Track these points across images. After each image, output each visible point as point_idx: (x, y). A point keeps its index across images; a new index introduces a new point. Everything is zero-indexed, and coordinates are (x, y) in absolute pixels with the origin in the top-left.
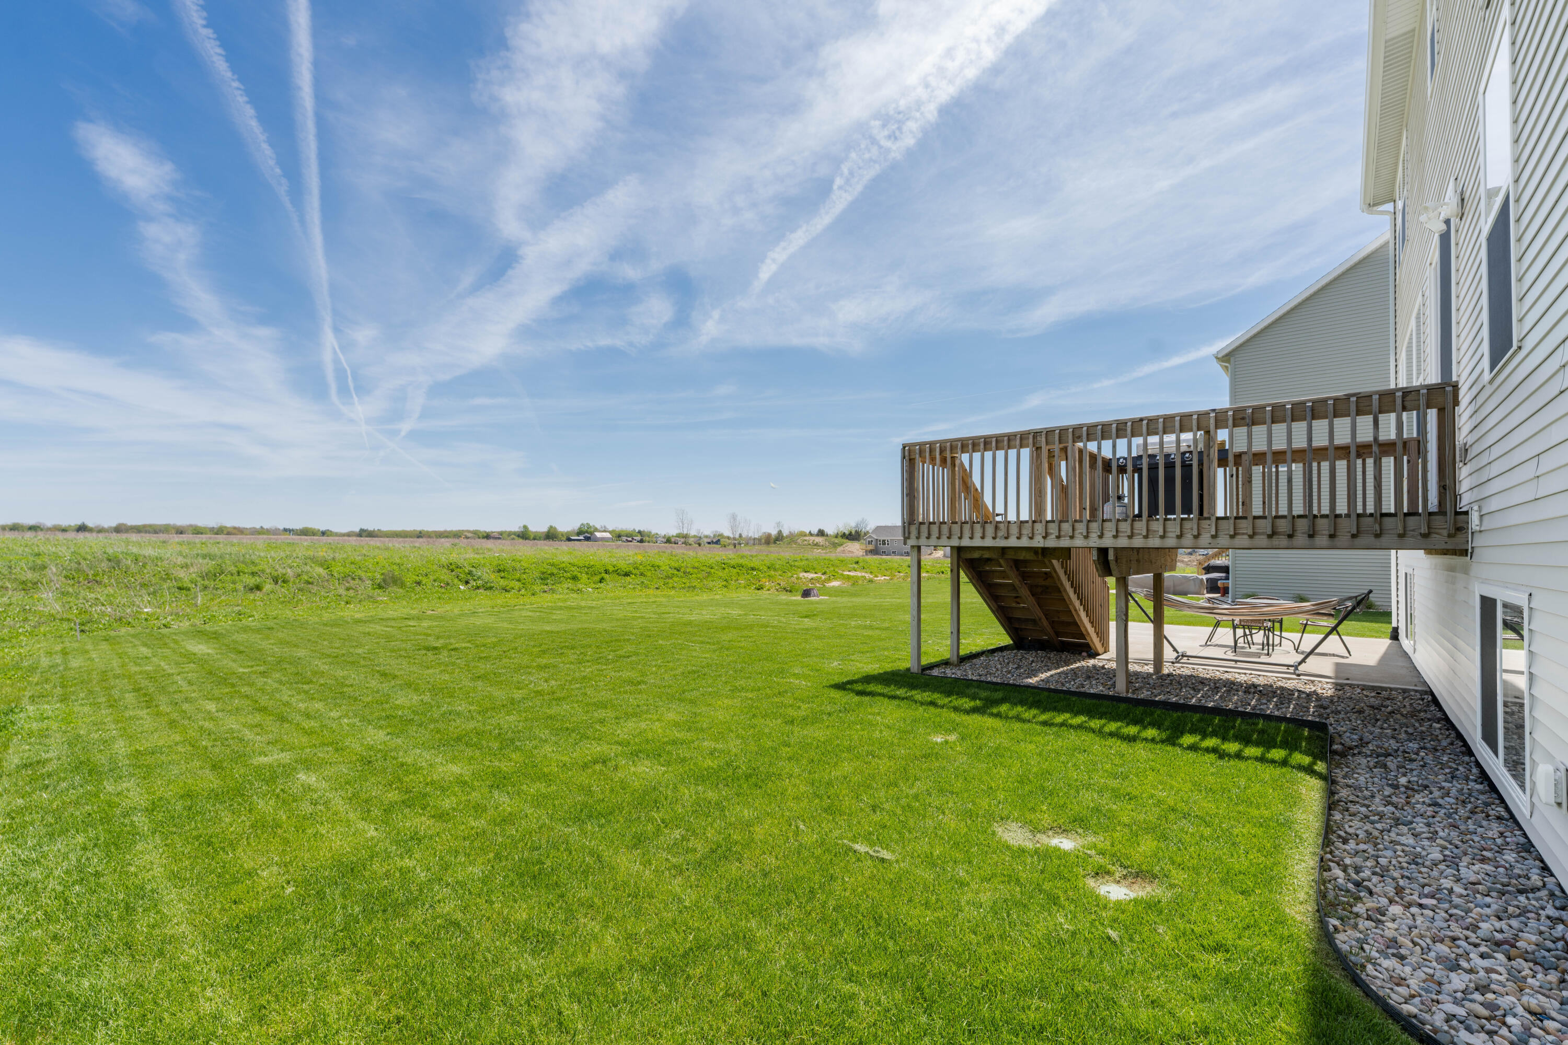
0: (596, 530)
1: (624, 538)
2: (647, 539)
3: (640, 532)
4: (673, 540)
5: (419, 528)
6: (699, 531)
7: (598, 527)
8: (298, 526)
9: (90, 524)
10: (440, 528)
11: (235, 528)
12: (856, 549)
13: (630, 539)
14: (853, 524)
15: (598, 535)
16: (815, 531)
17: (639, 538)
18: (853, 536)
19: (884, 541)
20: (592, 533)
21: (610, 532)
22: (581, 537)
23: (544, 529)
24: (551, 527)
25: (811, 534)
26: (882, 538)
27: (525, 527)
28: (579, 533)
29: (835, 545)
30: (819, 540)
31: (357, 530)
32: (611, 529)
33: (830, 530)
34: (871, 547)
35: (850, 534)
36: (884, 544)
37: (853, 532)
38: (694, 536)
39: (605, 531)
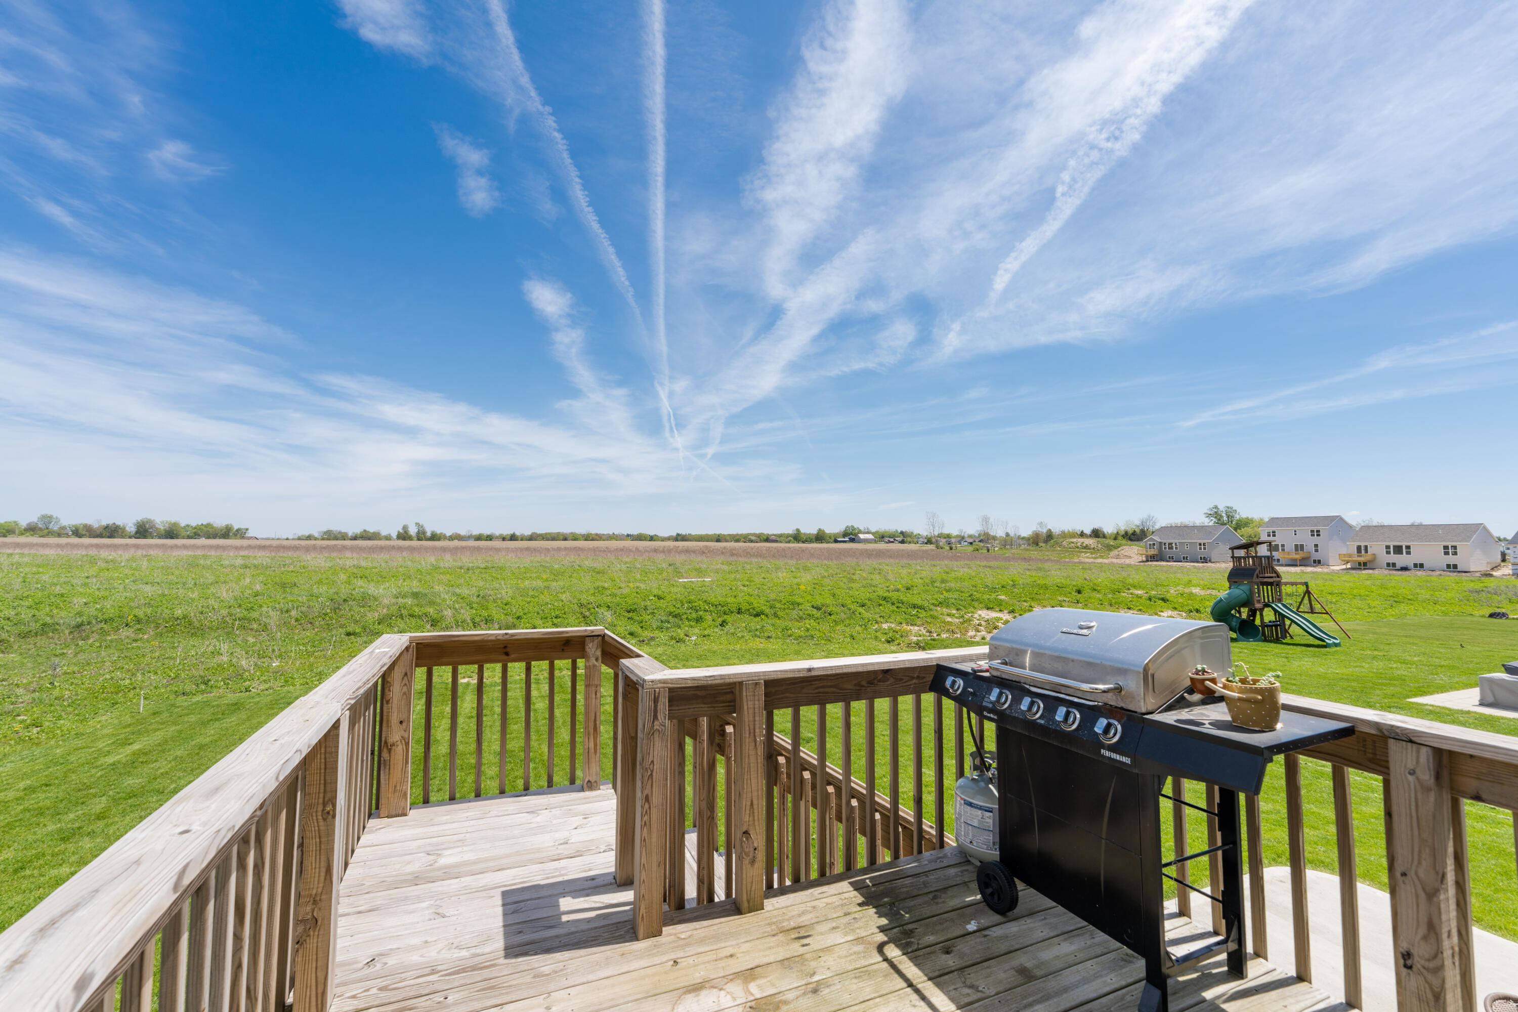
0: (860, 532)
1: (887, 539)
2: (909, 539)
3: (902, 533)
4: (934, 540)
5: (718, 531)
6: (961, 531)
7: (862, 529)
8: (635, 532)
9: (518, 533)
10: (733, 531)
11: (597, 535)
12: (1133, 553)
13: (892, 540)
14: (1138, 522)
15: (862, 536)
16: (1088, 531)
17: (900, 539)
18: (1134, 536)
19: (1170, 544)
20: (856, 535)
21: (873, 534)
22: (847, 539)
23: (814, 531)
24: (820, 530)
25: (1082, 535)
26: (1168, 541)
27: (798, 530)
28: (845, 534)
29: (1110, 548)
30: (1091, 542)
31: (674, 534)
32: (873, 530)
33: (1109, 528)
34: (1152, 552)
35: (1134, 533)
36: (1171, 548)
37: (1138, 531)
38: (957, 536)
39: (868, 533)
